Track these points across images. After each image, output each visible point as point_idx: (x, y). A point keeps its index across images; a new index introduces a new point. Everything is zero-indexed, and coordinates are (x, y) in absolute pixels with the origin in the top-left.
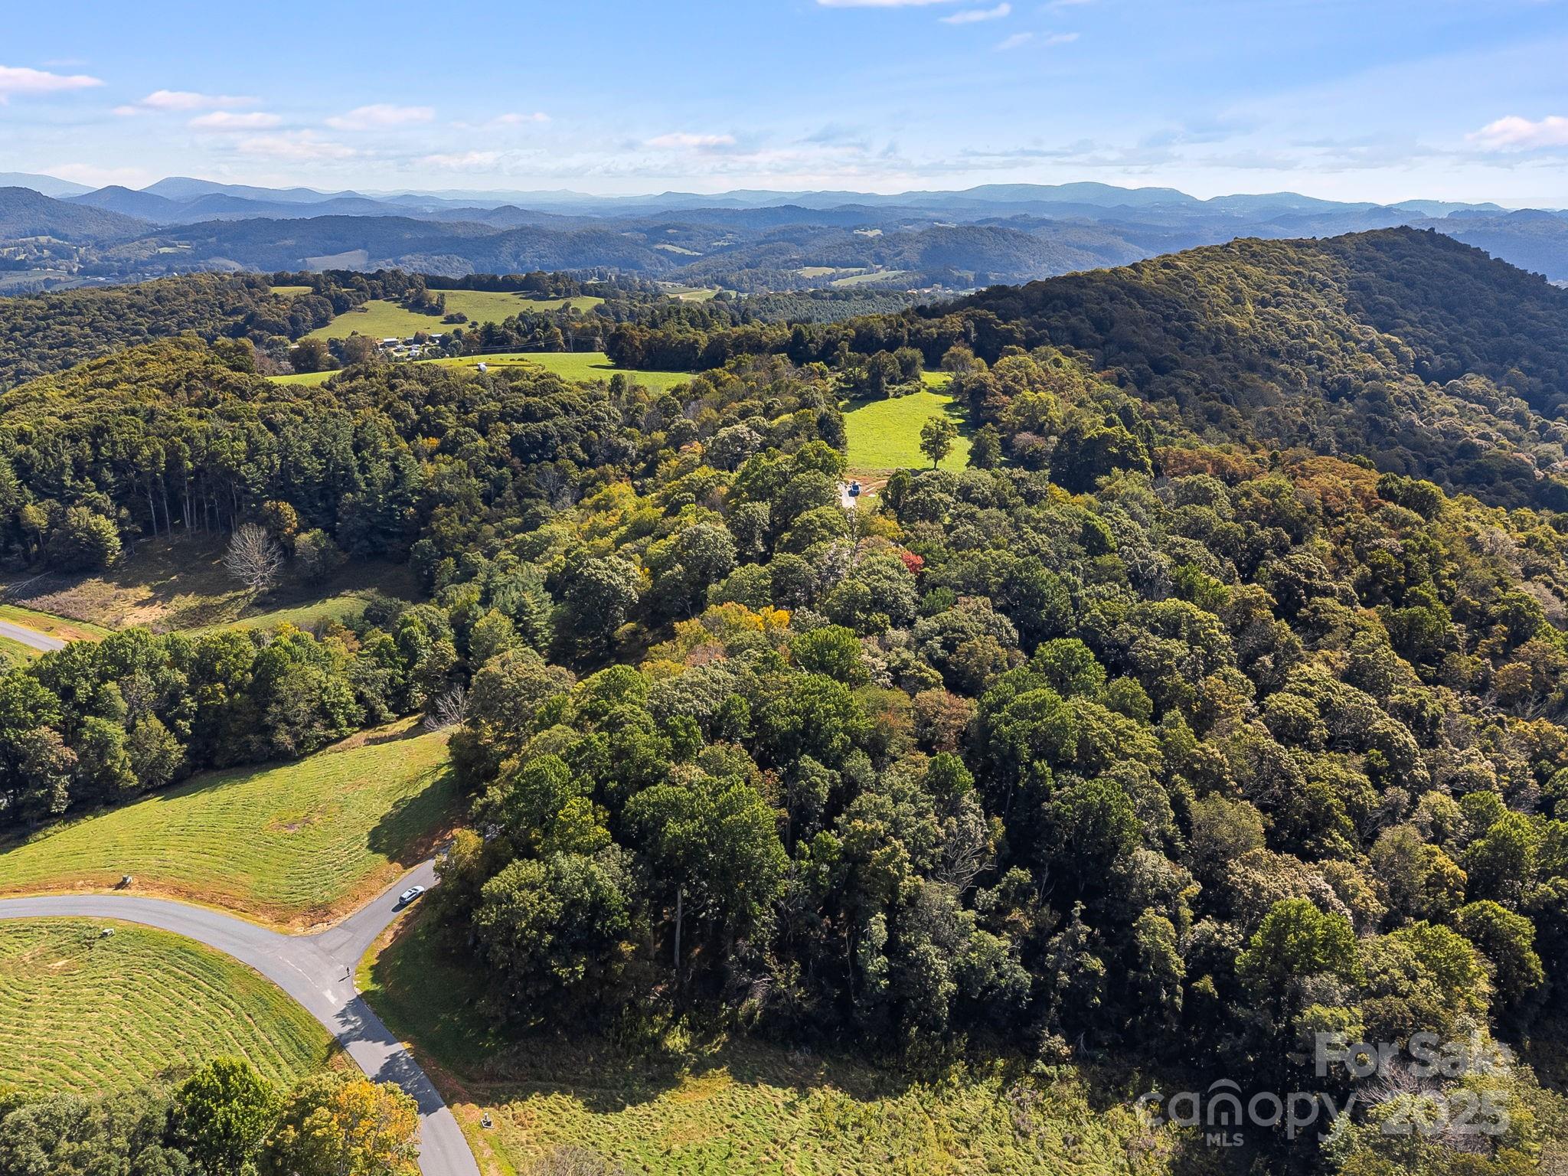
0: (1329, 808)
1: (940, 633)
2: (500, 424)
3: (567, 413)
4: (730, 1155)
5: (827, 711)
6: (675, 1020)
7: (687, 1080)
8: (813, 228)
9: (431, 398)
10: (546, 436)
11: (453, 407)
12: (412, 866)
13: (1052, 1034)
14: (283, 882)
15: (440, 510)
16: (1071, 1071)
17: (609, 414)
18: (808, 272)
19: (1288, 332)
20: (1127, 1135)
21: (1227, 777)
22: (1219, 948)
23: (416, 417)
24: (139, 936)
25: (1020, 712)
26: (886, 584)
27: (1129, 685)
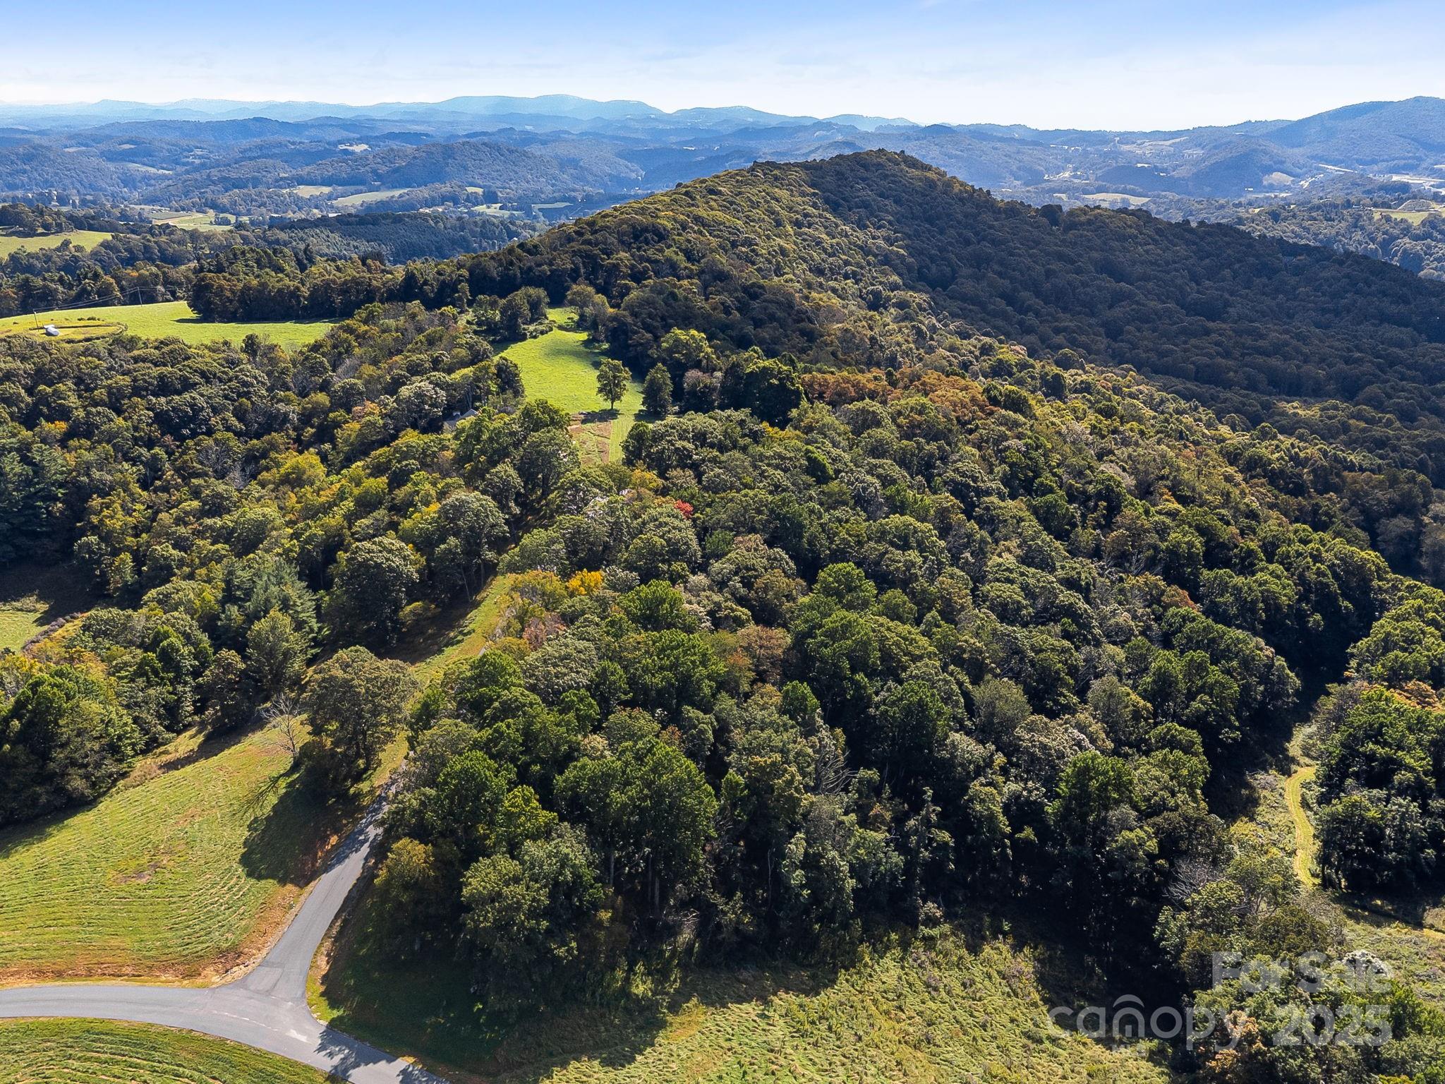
0: (1057, 672)
1: (736, 573)
2: (135, 399)
3: (208, 381)
4: (745, 1073)
5: (693, 662)
6: (631, 970)
7: (669, 1018)
8: (293, 143)
9: (41, 375)
10: (196, 410)
11: (70, 383)
12: (307, 884)
13: (925, 902)
14: (169, 935)
15: (96, 502)
16: (946, 928)
17: (256, 378)
18: (305, 191)
19: (825, 250)
20: (1002, 968)
21: (988, 661)
22: (1028, 802)
23: (29, 400)
24: (28, 1031)
25: (832, 635)
26: (678, 535)
27: (896, 596)
